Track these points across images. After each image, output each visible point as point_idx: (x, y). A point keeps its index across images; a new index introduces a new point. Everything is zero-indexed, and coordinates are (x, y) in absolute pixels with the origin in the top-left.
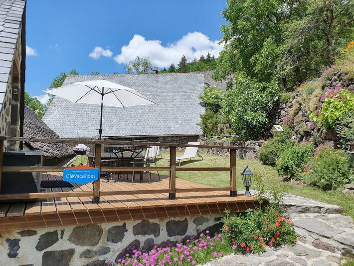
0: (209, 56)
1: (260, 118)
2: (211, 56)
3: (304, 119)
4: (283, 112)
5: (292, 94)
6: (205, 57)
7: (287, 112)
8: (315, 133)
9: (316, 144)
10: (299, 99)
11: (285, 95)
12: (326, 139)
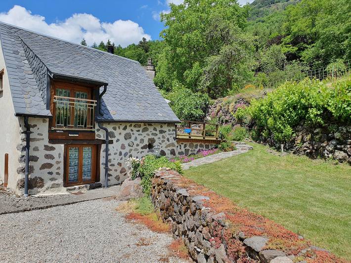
0: (109, 43)
1: (200, 113)
2: (111, 43)
3: (223, 114)
4: (210, 110)
5: (216, 101)
6: (105, 43)
7: (213, 110)
8: (232, 121)
9: (233, 125)
10: (220, 104)
11: (211, 101)
12: (237, 123)
